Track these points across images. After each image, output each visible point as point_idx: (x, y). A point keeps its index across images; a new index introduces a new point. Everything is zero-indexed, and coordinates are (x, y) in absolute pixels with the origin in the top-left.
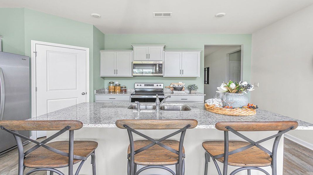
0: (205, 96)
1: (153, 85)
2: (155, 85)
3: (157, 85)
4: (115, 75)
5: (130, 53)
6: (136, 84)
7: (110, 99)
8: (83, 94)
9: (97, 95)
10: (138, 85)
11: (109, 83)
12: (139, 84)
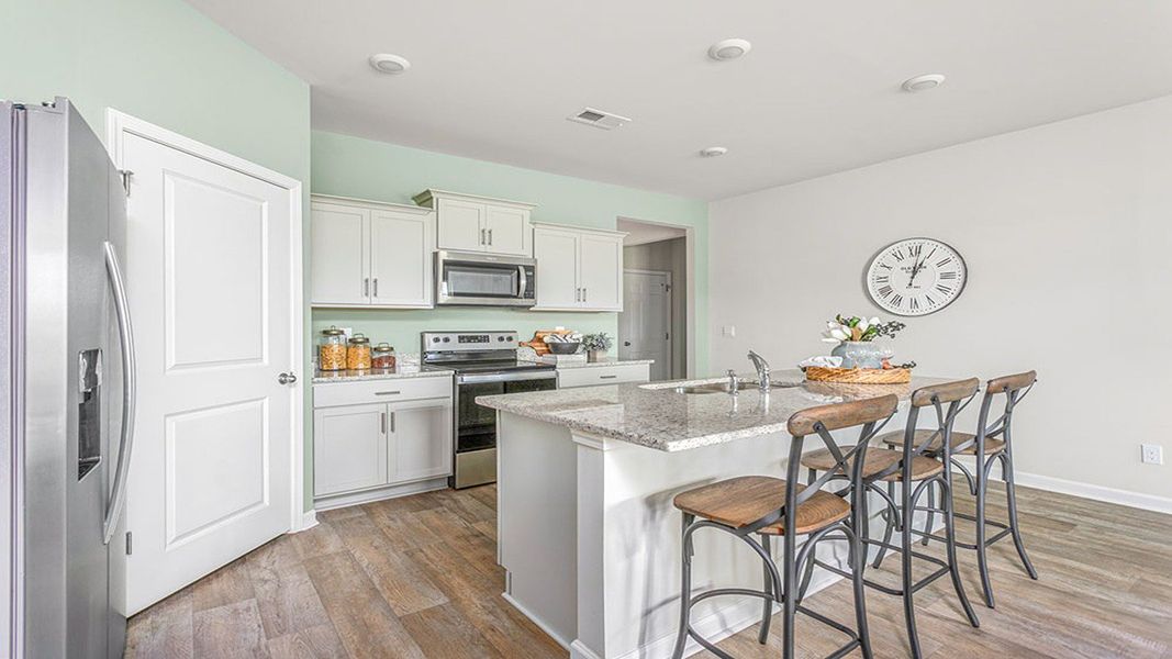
0: (651, 364)
1: (486, 339)
2: (493, 338)
3: (501, 339)
4: (365, 302)
5: (425, 217)
6: (429, 338)
7: (377, 394)
8: (285, 379)
9: (318, 382)
10: (437, 340)
11: (325, 332)
12: (441, 336)
